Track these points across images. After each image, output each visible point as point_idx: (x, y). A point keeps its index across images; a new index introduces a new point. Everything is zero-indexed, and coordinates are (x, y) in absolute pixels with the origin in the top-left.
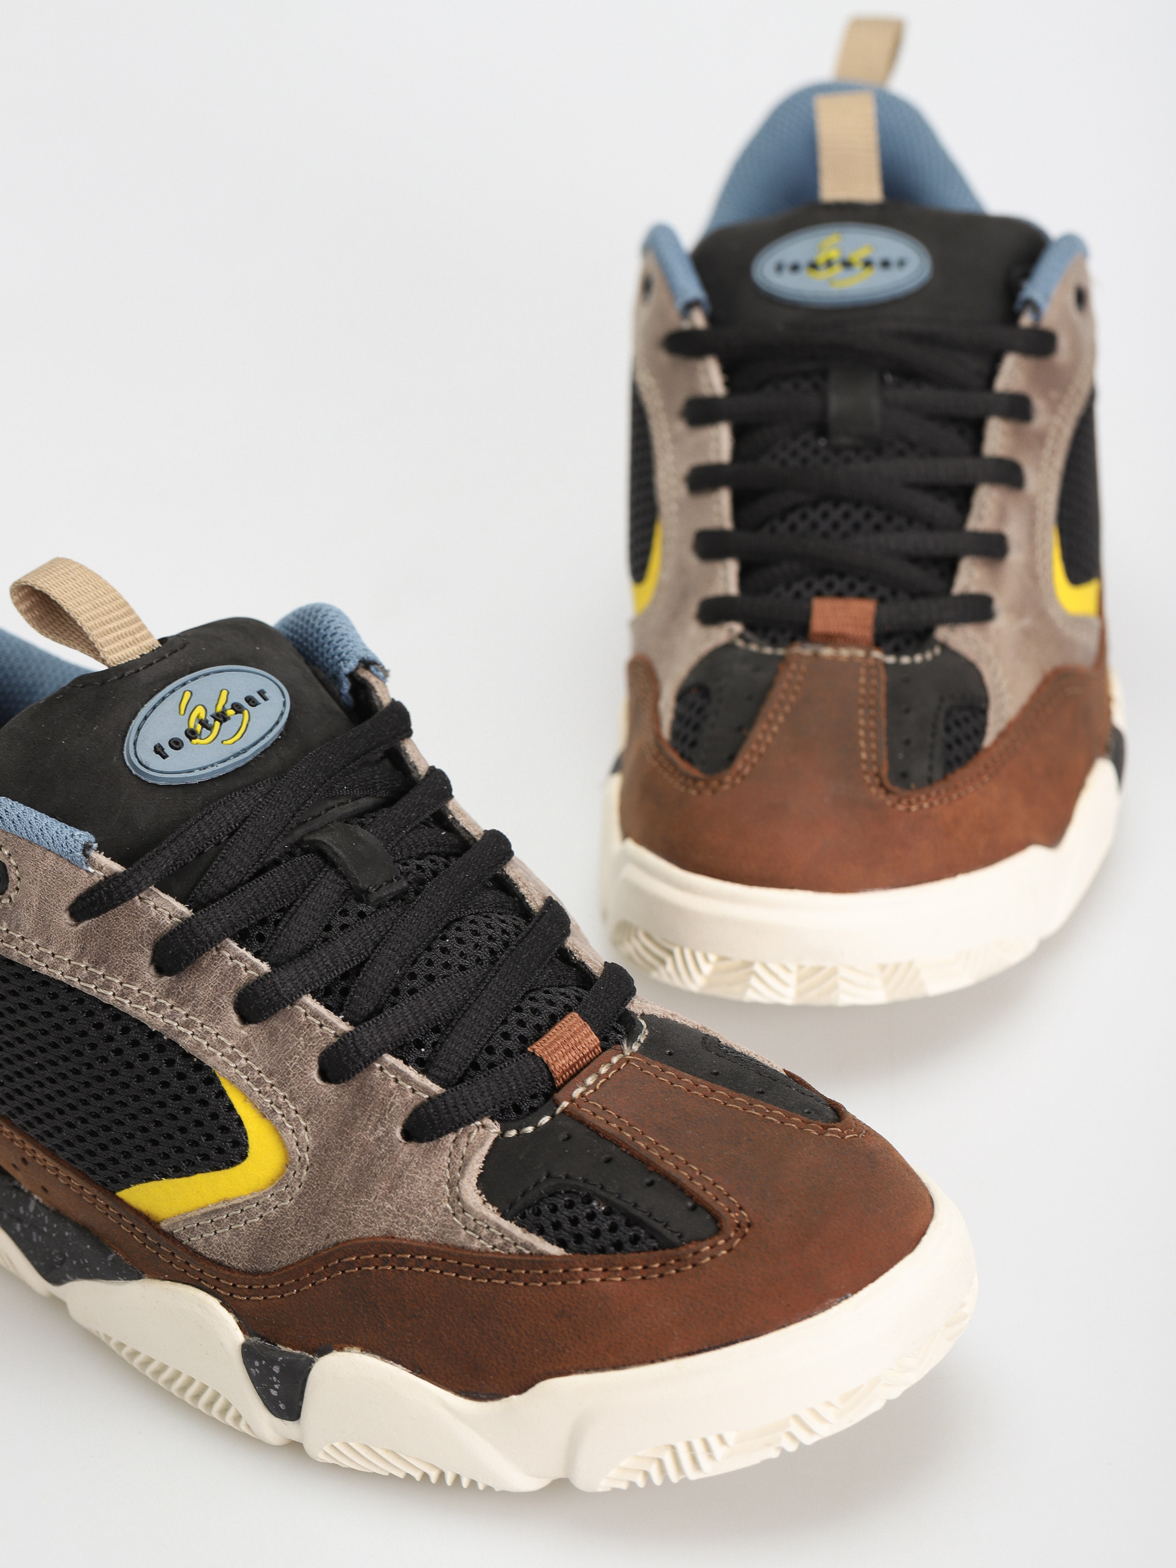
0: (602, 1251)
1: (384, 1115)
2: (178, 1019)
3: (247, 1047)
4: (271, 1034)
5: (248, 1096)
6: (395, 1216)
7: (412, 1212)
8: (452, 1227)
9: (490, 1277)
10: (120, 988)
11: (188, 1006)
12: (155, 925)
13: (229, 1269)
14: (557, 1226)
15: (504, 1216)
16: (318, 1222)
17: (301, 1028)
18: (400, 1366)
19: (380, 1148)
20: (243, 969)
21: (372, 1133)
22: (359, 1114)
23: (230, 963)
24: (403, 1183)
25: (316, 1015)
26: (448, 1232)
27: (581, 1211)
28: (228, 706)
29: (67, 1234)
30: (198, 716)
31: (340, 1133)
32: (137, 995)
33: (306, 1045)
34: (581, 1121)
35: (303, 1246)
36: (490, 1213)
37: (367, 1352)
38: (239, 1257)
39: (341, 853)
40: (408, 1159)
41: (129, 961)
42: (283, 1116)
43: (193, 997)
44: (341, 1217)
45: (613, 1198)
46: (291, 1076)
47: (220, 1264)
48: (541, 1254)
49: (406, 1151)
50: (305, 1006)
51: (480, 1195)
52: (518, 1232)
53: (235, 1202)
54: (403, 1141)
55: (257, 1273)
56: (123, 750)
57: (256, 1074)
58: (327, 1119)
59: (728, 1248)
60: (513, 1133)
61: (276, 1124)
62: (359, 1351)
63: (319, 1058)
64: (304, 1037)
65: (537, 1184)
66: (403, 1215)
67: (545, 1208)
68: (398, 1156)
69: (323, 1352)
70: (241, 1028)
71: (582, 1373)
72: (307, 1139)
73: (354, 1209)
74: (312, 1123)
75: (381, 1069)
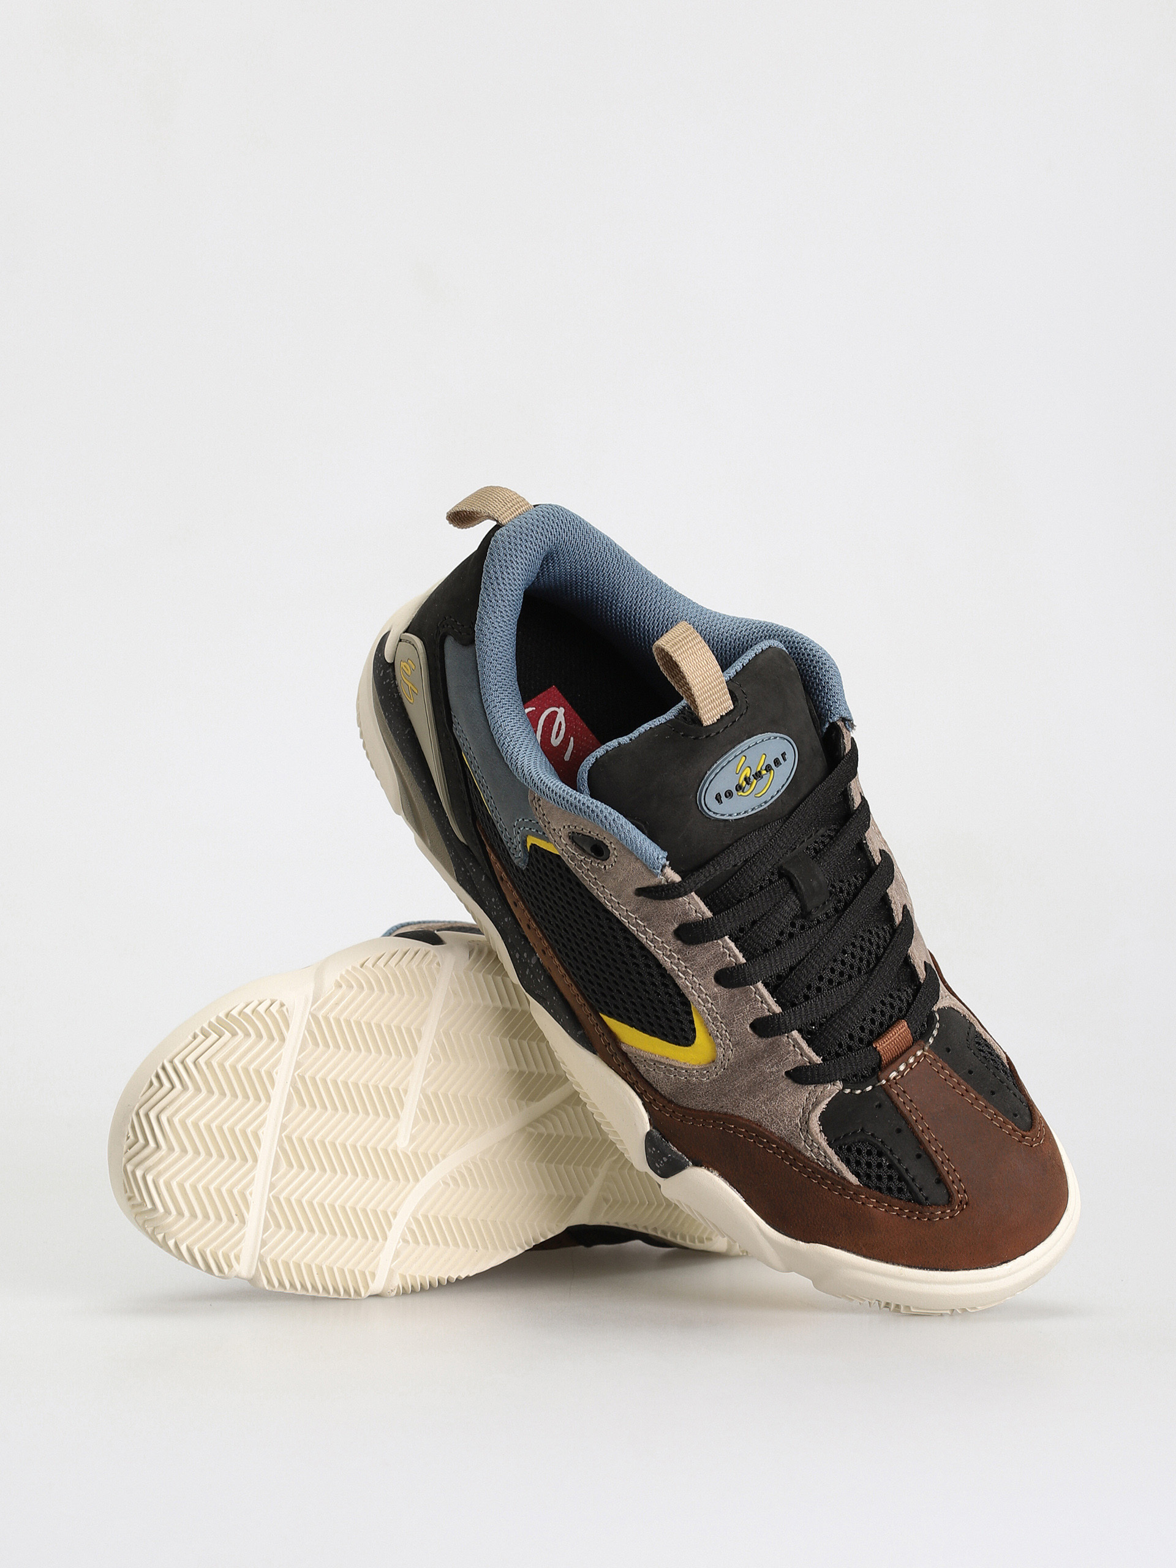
0: (880, 1189)
1: (780, 1062)
2: (680, 968)
3: (715, 998)
4: (731, 997)
5: (705, 1024)
6: (765, 1114)
7: (776, 1117)
8: (797, 1137)
9: (811, 1176)
10: (652, 937)
11: (688, 963)
12: (686, 914)
13: (656, 1091)
14: (858, 1163)
15: (830, 1144)
16: (720, 1098)
17: (750, 1000)
18: (739, 1194)
19: (771, 1077)
20: (728, 956)
21: (769, 1067)
22: (766, 1056)
23: (722, 950)
24: (777, 1099)
25: (762, 996)
26: (794, 1138)
27: (874, 1160)
28: (764, 768)
29: (554, 998)
30: (746, 775)
31: (751, 1061)
32: (661, 945)
33: (749, 1011)
34: (889, 1097)
35: (705, 1105)
36: (822, 1140)
37: (722, 1177)
38: (665, 1089)
39: (803, 888)
40: (784, 1088)
41: (663, 926)
42: (721, 1040)
43: (693, 960)
44: (734, 1101)
45: (896, 1162)
46: (735, 1023)
47: (650, 1085)
48: (844, 1179)
49: (786, 1084)
50: (757, 989)
51: (820, 1125)
52: (835, 1158)
53: (673, 1063)
54: (785, 1077)
55: (671, 1102)
56: (697, 792)
57: (715, 1014)
58: (746, 1052)
59: (951, 1215)
60: (848, 1091)
61: (716, 1043)
62: (717, 1175)
63: (755, 1020)
64: (750, 1006)
65: (855, 1133)
66: (770, 1116)
67: (854, 1149)
68: (779, 1084)
69: (697, 1164)
70: (715, 986)
71: (845, 1251)
72: (732, 1057)
73: (743, 1101)
74: (737, 1050)
75: (788, 1037)
